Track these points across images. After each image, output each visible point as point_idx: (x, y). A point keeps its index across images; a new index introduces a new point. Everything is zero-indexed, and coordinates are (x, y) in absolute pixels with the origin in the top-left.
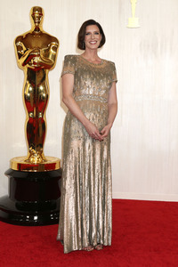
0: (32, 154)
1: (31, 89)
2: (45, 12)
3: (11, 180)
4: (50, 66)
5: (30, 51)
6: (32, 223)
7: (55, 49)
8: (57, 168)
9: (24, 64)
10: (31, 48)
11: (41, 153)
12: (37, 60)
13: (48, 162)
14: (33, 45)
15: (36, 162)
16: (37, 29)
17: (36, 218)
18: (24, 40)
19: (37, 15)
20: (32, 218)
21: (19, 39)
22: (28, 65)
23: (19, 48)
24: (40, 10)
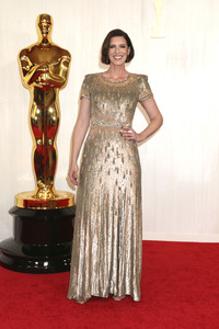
0: (40, 189)
1: (38, 111)
2: (54, 20)
3: (16, 219)
4: (61, 85)
5: (37, 66)
6: (41, 270)
7: (67, 64)
8: (70, 204)
9: (30, 82)
10: (38, 63)
11: (51, 187)
12: (45, 77)
13: (60, 198)
14: (41, 59)
15: (45, 198)
16: (45, 40)
17: (46, 264)
18: (29, 54)
19: (44, 24)
20: (41, 264)
21: (25, 52)
22: (34, 84)
23: (24, 63)
24: (48, 18)
